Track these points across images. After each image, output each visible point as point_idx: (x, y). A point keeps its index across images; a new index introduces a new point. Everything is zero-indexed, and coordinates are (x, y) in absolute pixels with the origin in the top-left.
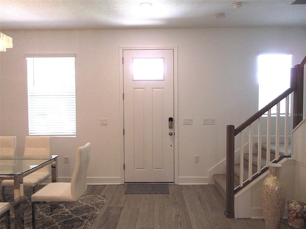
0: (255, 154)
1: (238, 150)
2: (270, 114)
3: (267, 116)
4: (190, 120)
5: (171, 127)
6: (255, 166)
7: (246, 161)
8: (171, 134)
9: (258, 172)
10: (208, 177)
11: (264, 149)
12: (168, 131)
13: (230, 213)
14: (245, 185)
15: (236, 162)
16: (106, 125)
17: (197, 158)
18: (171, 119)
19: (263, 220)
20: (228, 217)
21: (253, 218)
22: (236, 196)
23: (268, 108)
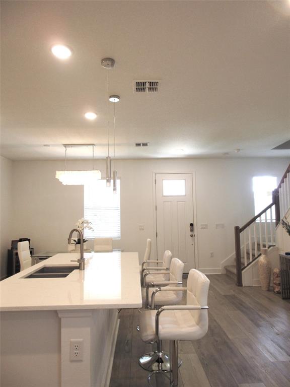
0: (253, 249)
1: (243, 247)
2: (261, 220)
3: (259, 221)
4: (206, 225)
5: (192, 230)
6: (253, 255)
7: (248, 254)
8: (192, 236)
9: (256, 257)
10: (221, 268)
11: (259, 245)
12: (190, 233)
13: (240, 283)
14: (248, 265)
15: (242, 256)
16: (143, 230)
17: (212, 254)
18: (192, 225)
19: (261, 287)
20: (238, 286)
21: (254, 285)
22: (243, 272)
23: (259, 215)
